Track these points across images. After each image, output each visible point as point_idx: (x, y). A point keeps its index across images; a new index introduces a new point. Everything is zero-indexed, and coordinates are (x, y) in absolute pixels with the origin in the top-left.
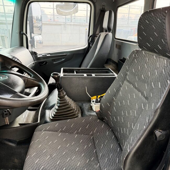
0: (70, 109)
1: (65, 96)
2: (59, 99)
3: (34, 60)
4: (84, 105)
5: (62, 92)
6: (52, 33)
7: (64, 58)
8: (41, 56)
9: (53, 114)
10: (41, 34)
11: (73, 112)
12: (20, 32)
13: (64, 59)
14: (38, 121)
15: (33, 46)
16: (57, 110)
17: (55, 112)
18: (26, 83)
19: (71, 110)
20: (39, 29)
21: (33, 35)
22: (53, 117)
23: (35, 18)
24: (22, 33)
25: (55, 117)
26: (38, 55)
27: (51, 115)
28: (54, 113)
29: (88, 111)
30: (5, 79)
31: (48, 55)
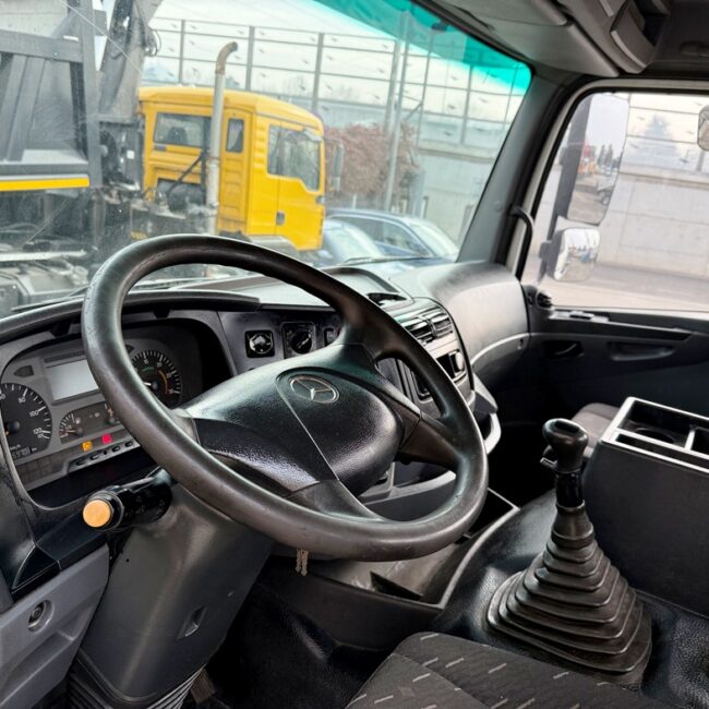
0: (590, 617)
1: (586, 543)
2: (552, 546)
3: (532, 326)
4: (683, 626)
5: (576, 524)
6: (672, 219)
7: (669, 347)
8: (566, 316)
9: (507, 606)
10: (597, 225)
11: (602, 642)
12: (509, 208)
13: (669, 353)
14: (437, 600)
15: (547, 268)
16: (531, 594)
17: (516, 598)
18: (406, 436)
19: (596, 626)
20: (599, 198)
21: (561, 223)
22: (498, 617)
23: (598, 153)
24: (515, 210)
25: (511, 622)
26: (553, 308)
27: (494, 603)
28: (513, 603)
29: (690, 674)
30: (324, 402)
31: (596, 319)
